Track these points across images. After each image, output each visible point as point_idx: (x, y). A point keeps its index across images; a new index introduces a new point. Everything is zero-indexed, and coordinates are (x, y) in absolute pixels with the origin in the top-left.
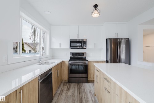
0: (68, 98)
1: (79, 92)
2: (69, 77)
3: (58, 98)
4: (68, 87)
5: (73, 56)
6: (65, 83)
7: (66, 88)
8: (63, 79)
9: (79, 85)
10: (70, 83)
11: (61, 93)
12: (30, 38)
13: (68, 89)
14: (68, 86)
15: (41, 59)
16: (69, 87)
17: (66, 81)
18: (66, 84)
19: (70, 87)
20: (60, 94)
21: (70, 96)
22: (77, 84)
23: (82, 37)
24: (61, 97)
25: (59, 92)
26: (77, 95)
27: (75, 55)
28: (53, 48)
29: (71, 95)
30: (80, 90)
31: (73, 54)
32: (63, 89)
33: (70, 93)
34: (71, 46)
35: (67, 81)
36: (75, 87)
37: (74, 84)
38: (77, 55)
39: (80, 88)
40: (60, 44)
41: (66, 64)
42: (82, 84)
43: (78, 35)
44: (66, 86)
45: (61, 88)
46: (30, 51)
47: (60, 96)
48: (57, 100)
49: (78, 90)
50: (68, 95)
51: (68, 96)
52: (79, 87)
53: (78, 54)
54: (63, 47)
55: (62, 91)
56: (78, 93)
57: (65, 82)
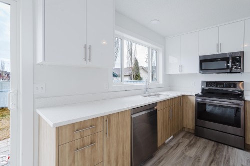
0: (184, 158)
1: (211, 159)
2: (196, 125)
3: (168, 152)
4: (190, 142)
5: (207, 88)
6: (188, 134)
7: (187, 141)
8: (185, 126)
9: (217, 146)
10: (198, 136)
11: (175, 147)
13: (191, 146)
14: (192, 140)
15: (148, 90)
16: (193, 142)
17: (191, 131)
18: (190, 136)
19: (195, 144)
20: (172, 147)
21: (190, 157)
22: (213, 143)
24: (174, 152)
25: (172, 144)
26: (206, 162)
27: (211, 86)
28: (170, 73)
29: (192, 156)
30: (218, 156)
32: (180, 141)
33: (192, 152)
35: (193, 132)
36: (205, 147)
37: (207, 141)
38: (217, 87)
39: (218, 152)
40: (181, 67)
41: (190, 101)
42: (226, 146)
43: (219, 46)
44: (188, 138)
45: (177, 139)
47: (172, 150)
48: (165, 154)
49: (210, 154)
50: (187, 153)
51: (186, 156)
52: (216, 150)
54: (186, 71)
55: (178, 145)
56: (208, 160)
57: (188, 132)
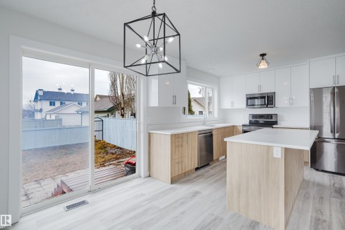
5: (253, 120)
12: (199, 90)
23: (266, 90)
27: (256, 118)
31: (254, 116)
34: (247, 105)
38: (259, 119)
40: (232, 103)
41: (239, 130)
43: (260, 87)
46: (201, 113)
53: (261, 116)
54: (236, 107)
